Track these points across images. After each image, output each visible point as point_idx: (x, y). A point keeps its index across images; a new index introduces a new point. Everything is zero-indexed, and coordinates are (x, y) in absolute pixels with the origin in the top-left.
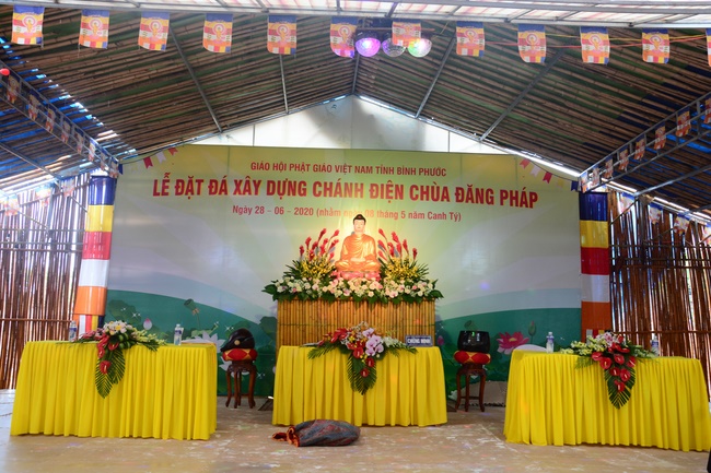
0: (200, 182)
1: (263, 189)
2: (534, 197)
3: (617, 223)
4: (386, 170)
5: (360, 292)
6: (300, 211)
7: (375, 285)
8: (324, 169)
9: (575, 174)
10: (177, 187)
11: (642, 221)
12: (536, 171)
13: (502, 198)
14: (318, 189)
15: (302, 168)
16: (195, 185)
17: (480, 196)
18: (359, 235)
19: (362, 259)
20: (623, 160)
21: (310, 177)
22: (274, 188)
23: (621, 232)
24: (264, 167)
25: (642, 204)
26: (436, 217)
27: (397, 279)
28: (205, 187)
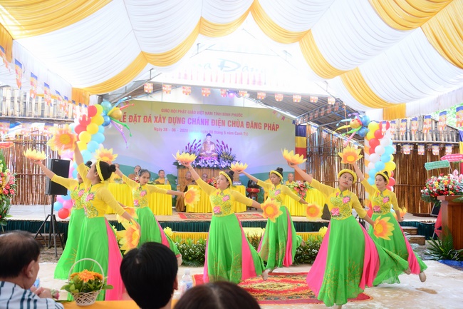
0: (139, 116)
1: (167, 120)
2: (278, 127)
3: (310, 138)
4: (218, 114)
5: (211, 165)
6: (183, 130)
7: (217, 162)
8: (192, 112)
9: (294, 117)
10: (130, 119)
11: (320, 138)
12: (279, 115)
13: (265, 127)
14: (190, 121)
15: (183, 112)
16: (138, 118)
17: (256, 126)
18: (209, 142)
19: (210, 152)
20: (311, 117)
21: (186, 116)
22: (171, 120)
23: (311, 141)
24: (167, 111)
25: (320, 131)
26: (238, 134)
27: (224, 160)
28: (142, 119)
